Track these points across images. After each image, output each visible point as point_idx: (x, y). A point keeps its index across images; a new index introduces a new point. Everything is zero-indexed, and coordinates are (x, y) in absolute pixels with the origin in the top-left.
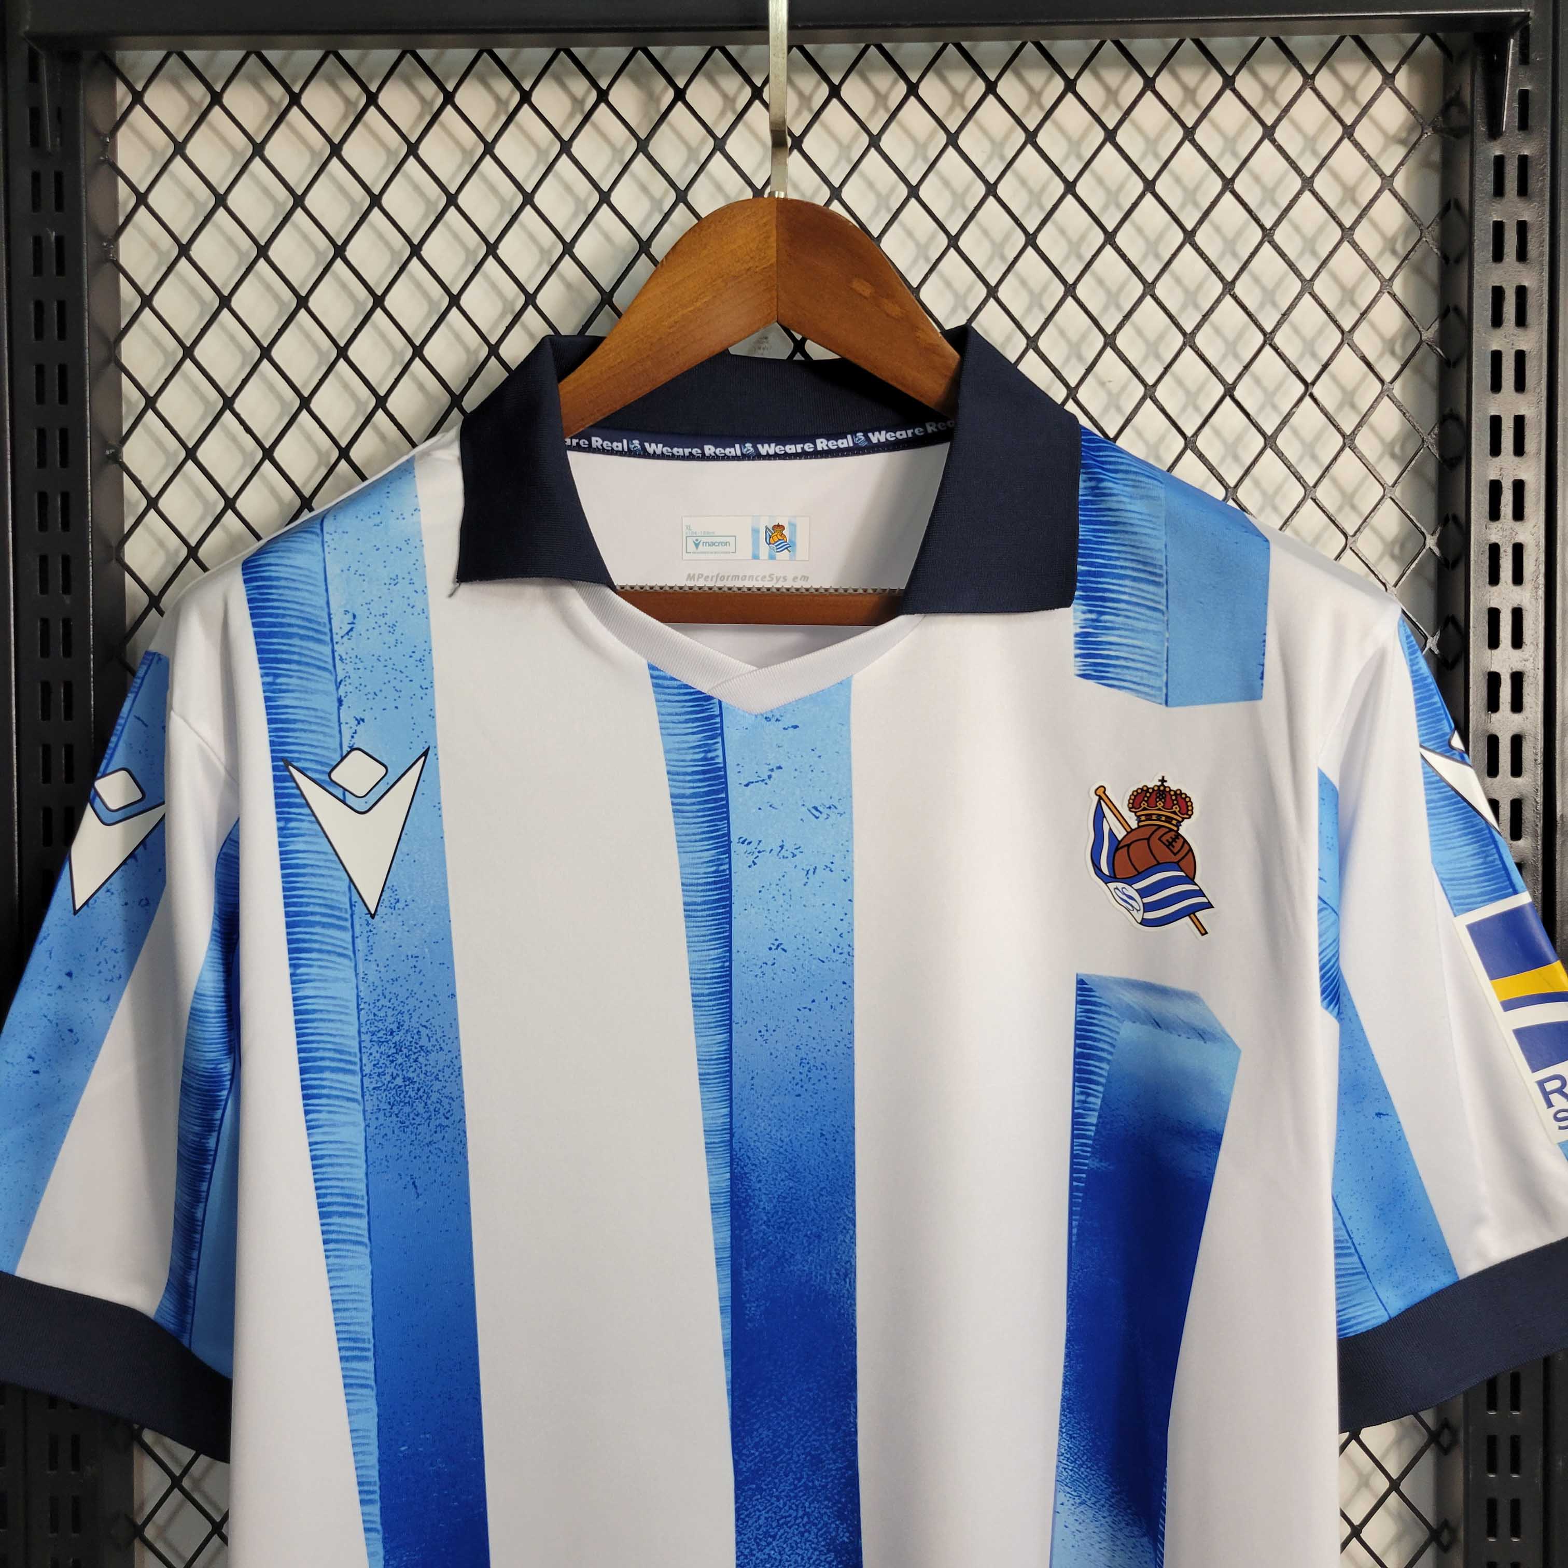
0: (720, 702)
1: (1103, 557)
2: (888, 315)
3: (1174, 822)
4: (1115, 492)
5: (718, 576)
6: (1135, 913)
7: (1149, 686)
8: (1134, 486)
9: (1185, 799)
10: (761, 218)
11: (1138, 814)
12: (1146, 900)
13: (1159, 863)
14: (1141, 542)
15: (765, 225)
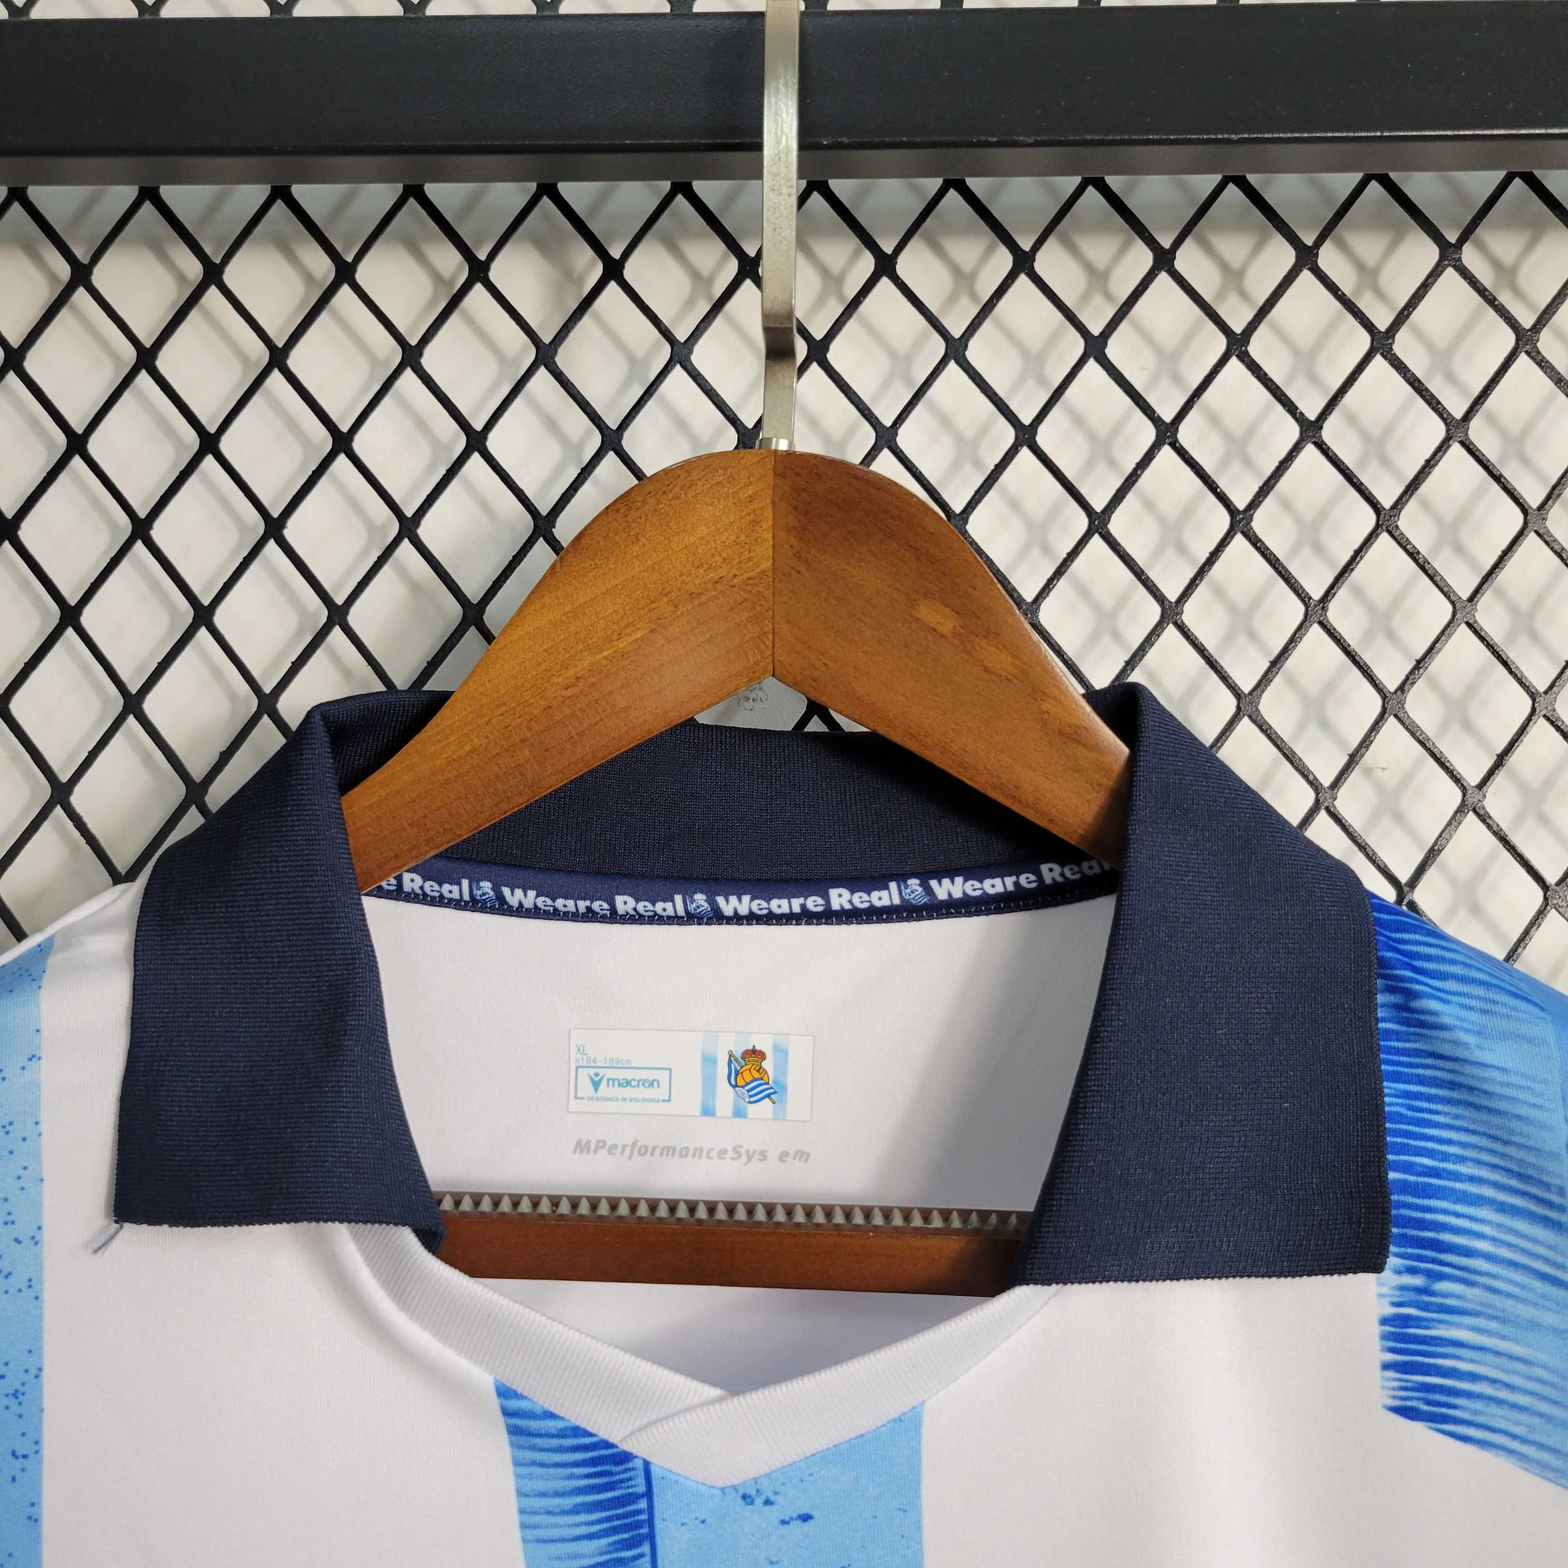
0: (647, 1464)
1: (1430, 1154)
2: (987, 670)
4: (1446, 1020)
5: (634, 1144)
8: (1484, 1012)
10: (747, 486)
14: (1511, 1132)
15: (751, 499)
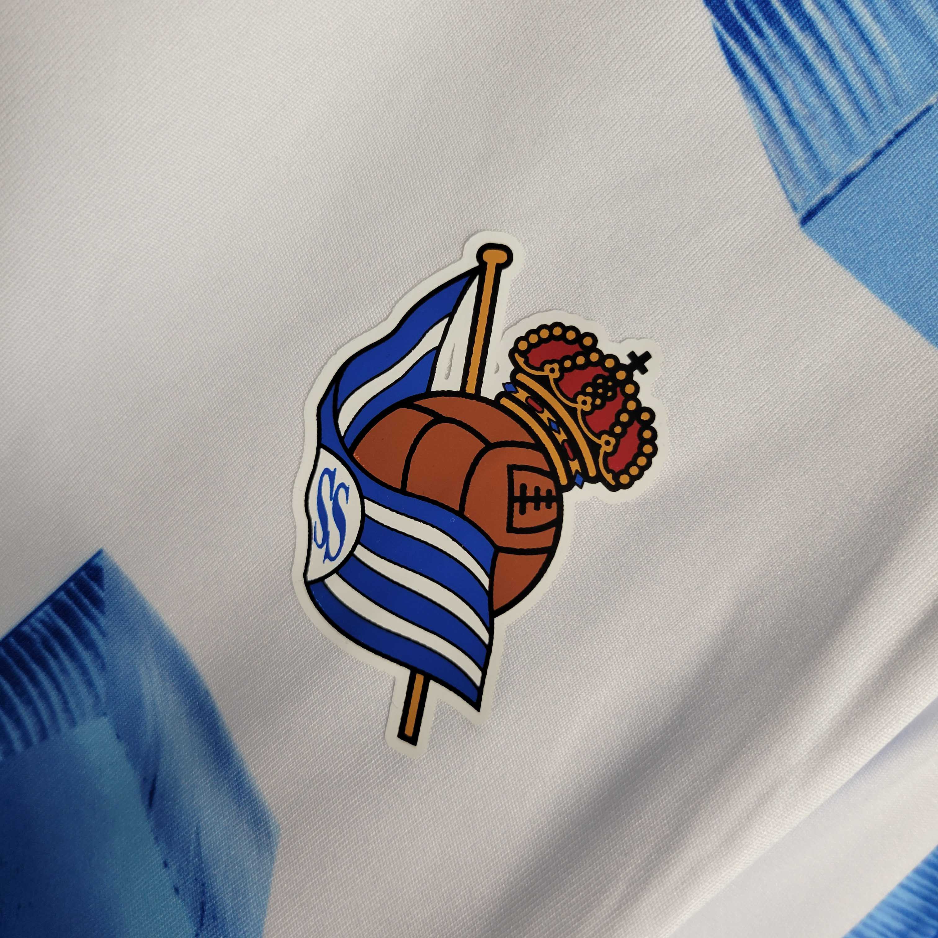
3: (575, 466)
6: (318, 553)
7: (807, 146)
9: (644, 442)
11: (520, 377)
12: (361, 553)
13: (460, 513)
